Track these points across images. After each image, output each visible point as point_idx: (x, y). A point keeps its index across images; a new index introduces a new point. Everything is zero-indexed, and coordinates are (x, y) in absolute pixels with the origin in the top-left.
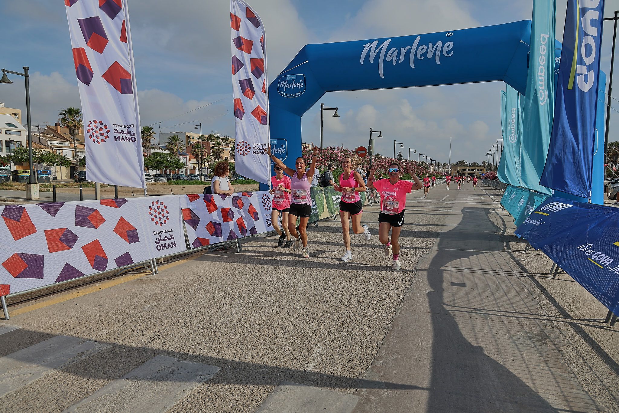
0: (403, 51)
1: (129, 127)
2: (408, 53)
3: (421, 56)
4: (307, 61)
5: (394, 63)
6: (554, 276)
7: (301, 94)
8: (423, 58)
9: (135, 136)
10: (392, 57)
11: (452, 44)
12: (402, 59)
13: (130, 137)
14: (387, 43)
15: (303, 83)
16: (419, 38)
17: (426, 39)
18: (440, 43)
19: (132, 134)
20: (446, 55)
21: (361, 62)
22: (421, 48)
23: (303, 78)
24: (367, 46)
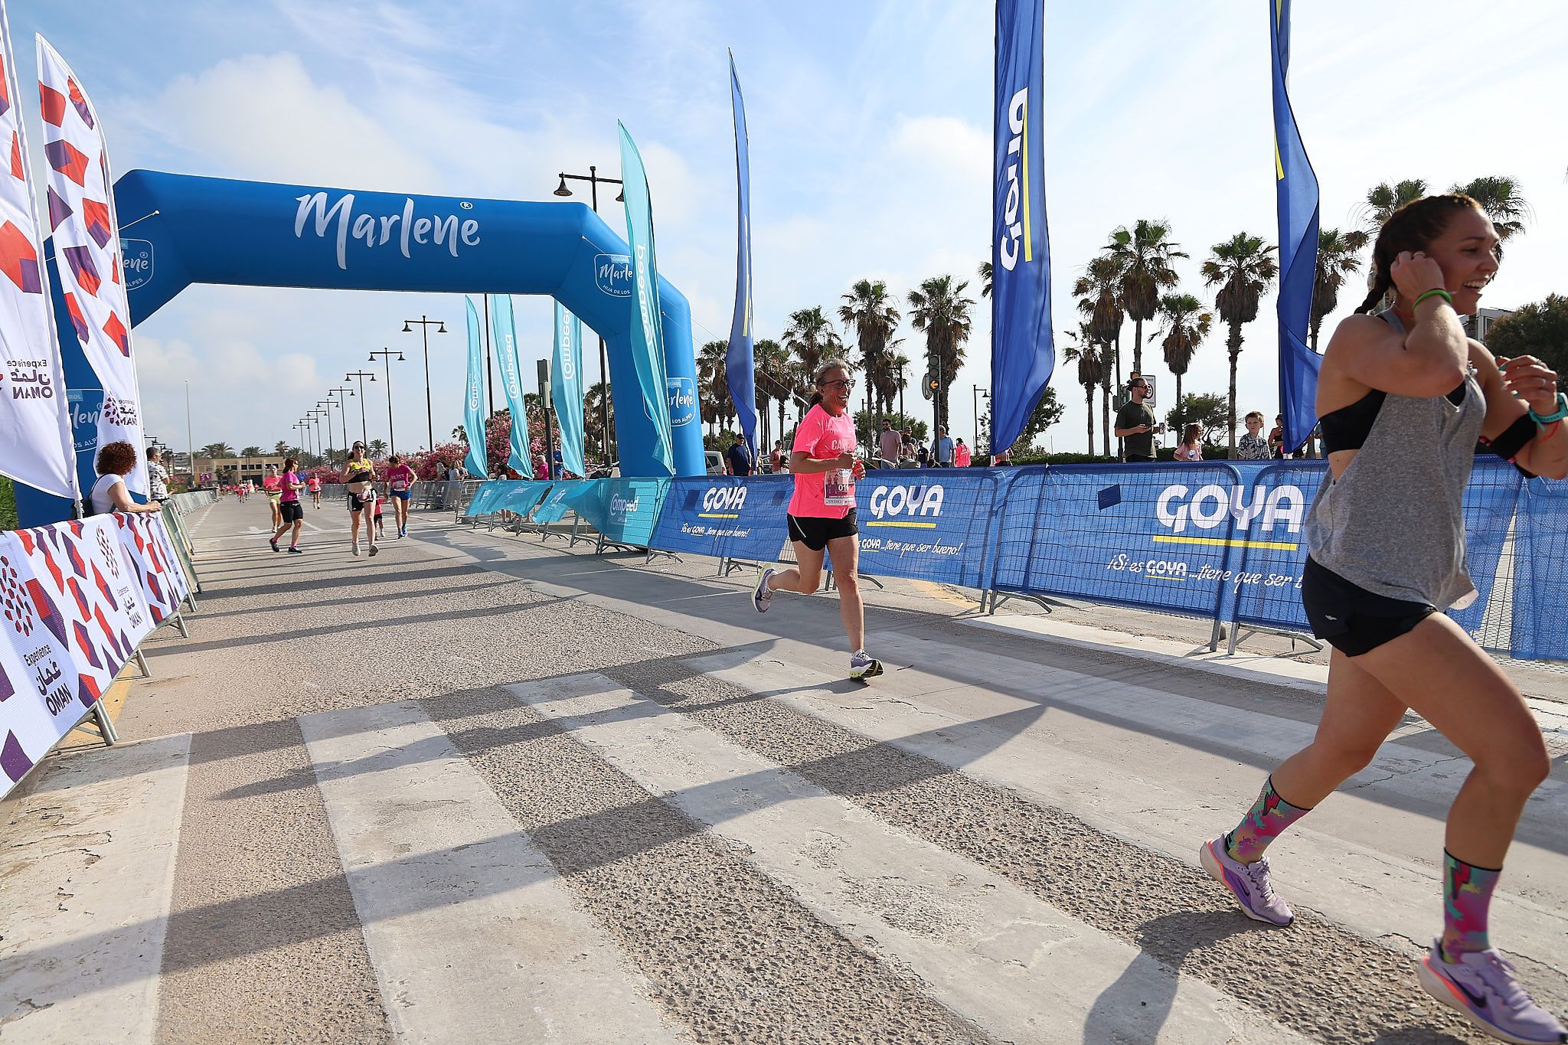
0: (387, 223)
1: (38, 364)
2: (396, 228)
4: (157, 212)
5: (370, 243)
6: (727, 576)
7: (141, 283)
8: (425, 241)
9: (52, 385)
10: (364, 231)
11: (475, 223)
12: (385, 238)
13: (41, 387)
14: (348, 201)
15: (149, 259)
16: (410, 205)
17: (427, 206)
18: (454, 219)
19: (45, 380)
20: (467, 242)
21: (298, 233)
22: (420, 222)
23: (147, 248)
24: (304, 199)
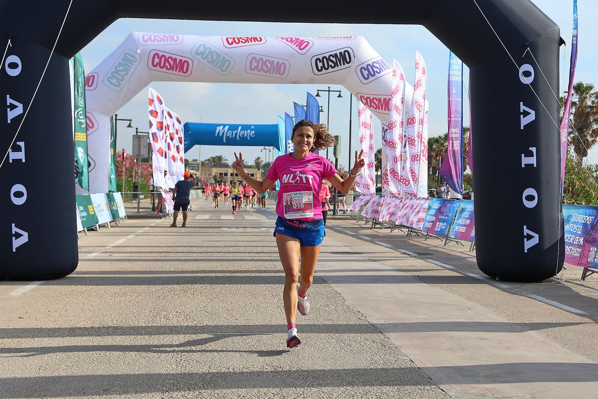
0: (234, 132)
2: (236, 133)
3: (242, 135)
4: (190, 132)
5: (230, 137)
10: (230, 134)
11: (254, 132)
12: (234, 136)
14: (227, 127)
16: (240, 127)
17: (244, 127)
18: (249, 131)
21: (216, 135)
22: (241, 132)
23: (187, 139)
24: (218, 128)
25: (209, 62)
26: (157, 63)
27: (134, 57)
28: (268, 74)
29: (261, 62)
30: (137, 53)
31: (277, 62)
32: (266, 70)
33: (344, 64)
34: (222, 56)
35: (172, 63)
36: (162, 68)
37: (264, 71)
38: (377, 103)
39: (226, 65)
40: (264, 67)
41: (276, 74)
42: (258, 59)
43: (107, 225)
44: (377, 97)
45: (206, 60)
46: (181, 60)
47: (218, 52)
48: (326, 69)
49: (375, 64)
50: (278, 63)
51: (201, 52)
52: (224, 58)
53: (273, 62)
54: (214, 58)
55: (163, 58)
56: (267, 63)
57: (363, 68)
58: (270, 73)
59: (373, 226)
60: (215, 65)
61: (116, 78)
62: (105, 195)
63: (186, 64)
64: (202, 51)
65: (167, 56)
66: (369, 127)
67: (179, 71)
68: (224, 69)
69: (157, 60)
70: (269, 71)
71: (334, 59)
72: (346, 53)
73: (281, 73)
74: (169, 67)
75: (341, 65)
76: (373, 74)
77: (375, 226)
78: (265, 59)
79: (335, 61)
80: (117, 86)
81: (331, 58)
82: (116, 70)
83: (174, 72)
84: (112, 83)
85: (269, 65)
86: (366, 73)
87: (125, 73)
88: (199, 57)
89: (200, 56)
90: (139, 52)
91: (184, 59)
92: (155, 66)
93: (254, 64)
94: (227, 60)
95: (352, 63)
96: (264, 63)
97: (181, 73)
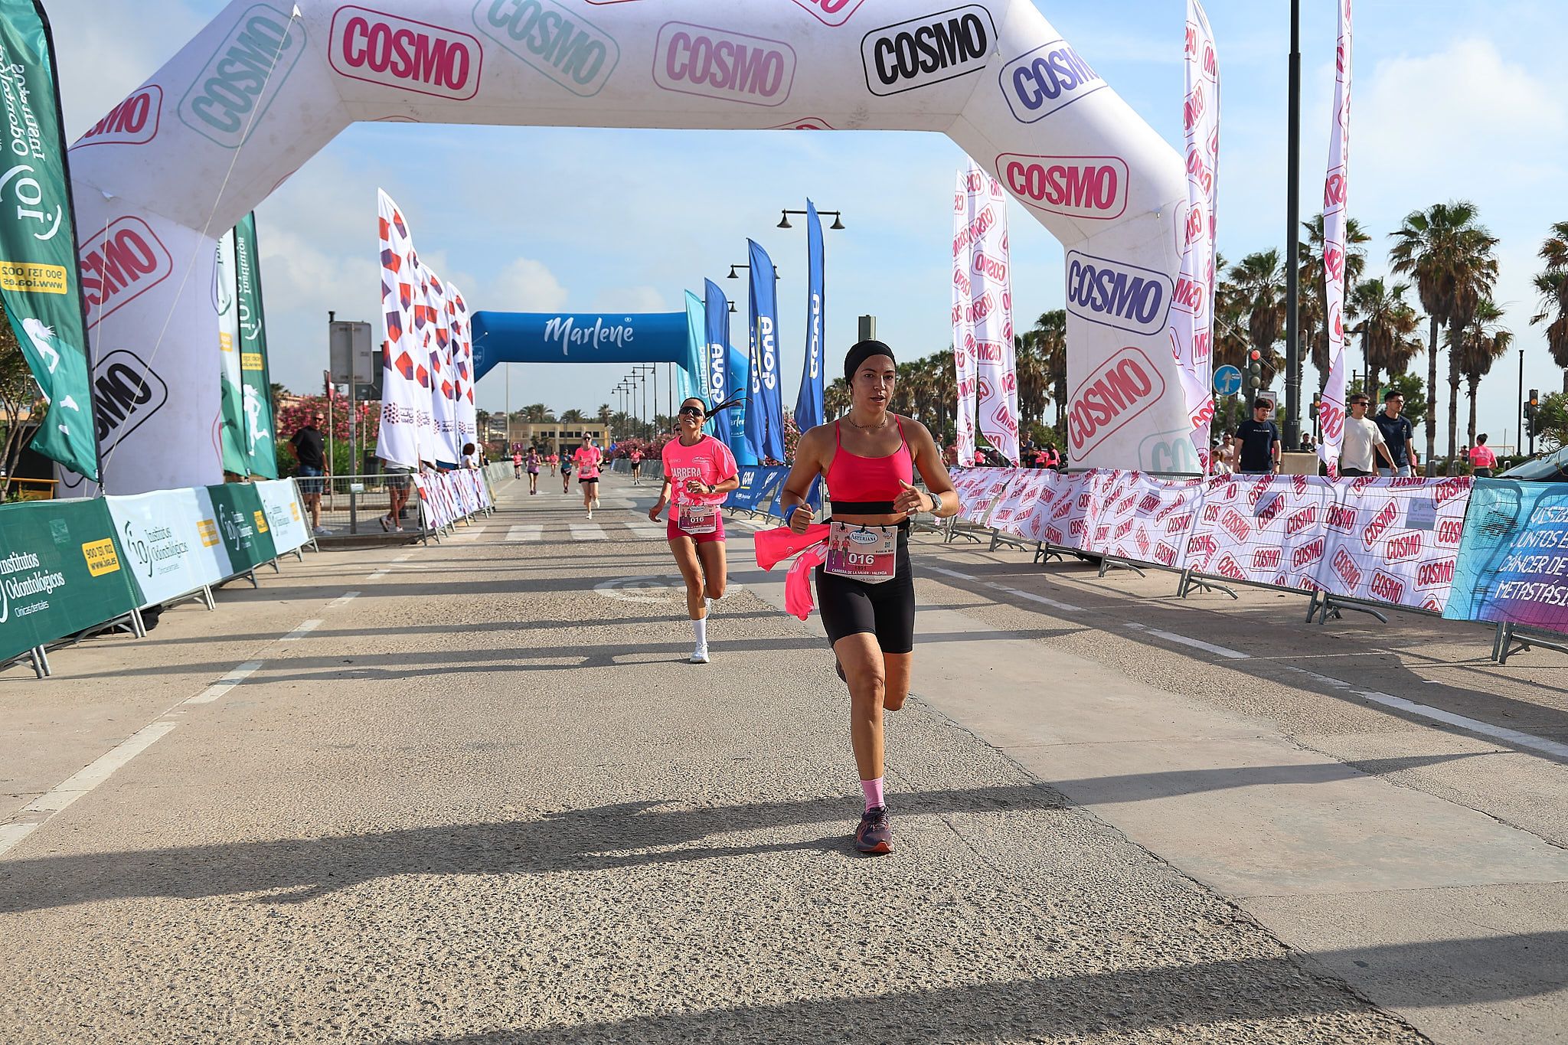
0: (587, 332)
2: (592, 334)
4: (486, 334)
5: (579, 342)
7: (480, 363)
8: (606, 340)
10: (576, 336)
11: (631, 329)
12: (586, 340)
14: (571, 321)
16: (600, 318)
17: (611, 320)
18: (620, 328)
20: (626, 339)
21: (546, 339)
22: (604, 330)
23: (481, 350)
25: (536, 50)
26: (361, 52)
27: (281, 31)
28: (724, 92)
29: (703, 48)
30: (289, 16)
31: (755, 49)
32: (719, 77)
33: (964, 59)
34: (576, 31)
35: (411, 51)
36: (380, 69)
37: (714, 83)
38: (1063, 183)
39: (591, 60)
40: (714, 68)
41: (752, 90)
42: (692, 41)
43: (203, 596)
44: (1066, 164)
45: (524, 41)
46: (440, 44)
47: (565, 15)
48: (909, 75)
49: (1056, 60)
50: (758, 52)
51: (506, 16)
52: (583, 35)
53: (742, 49)
54: (552, 38)
55: (381, 35)
56: (724, 52)
57: (1022, 70)
58: (732, 87)
59: (1040, 560)
60: (553, 59)
61: (224, 101)
62: (198, 493)
63: (458, 54)
64: (511, 13)
65: (395, 27)
66: (1001, 272)
67: (438, 82)
68: (583, 73)
69: (360, 43)
70: (728, 81)
71: (932, 42)
72: (970, 23)
73: (768, 87)
74: (401, 67)
75: (954, 63)
76: (1052, 90)
77: (1046, 559)
78: (715, 39)
79: (935, 47)
80: (227, 129)
81: (925, 37)
82: (220, 74)
83: (420, 84)
84: (209, 119)
85: (730, 61)
86: (1030, 86)
87: (252, 83)
88: (502, 33)
89: (505, 28)
90: (296, 11)
91: (451, 39)
92: (356, 63)
93: (683, 57)
94: (595, 44)
95: (989, 56)
96: (713, 54)
97: (444, 89)
